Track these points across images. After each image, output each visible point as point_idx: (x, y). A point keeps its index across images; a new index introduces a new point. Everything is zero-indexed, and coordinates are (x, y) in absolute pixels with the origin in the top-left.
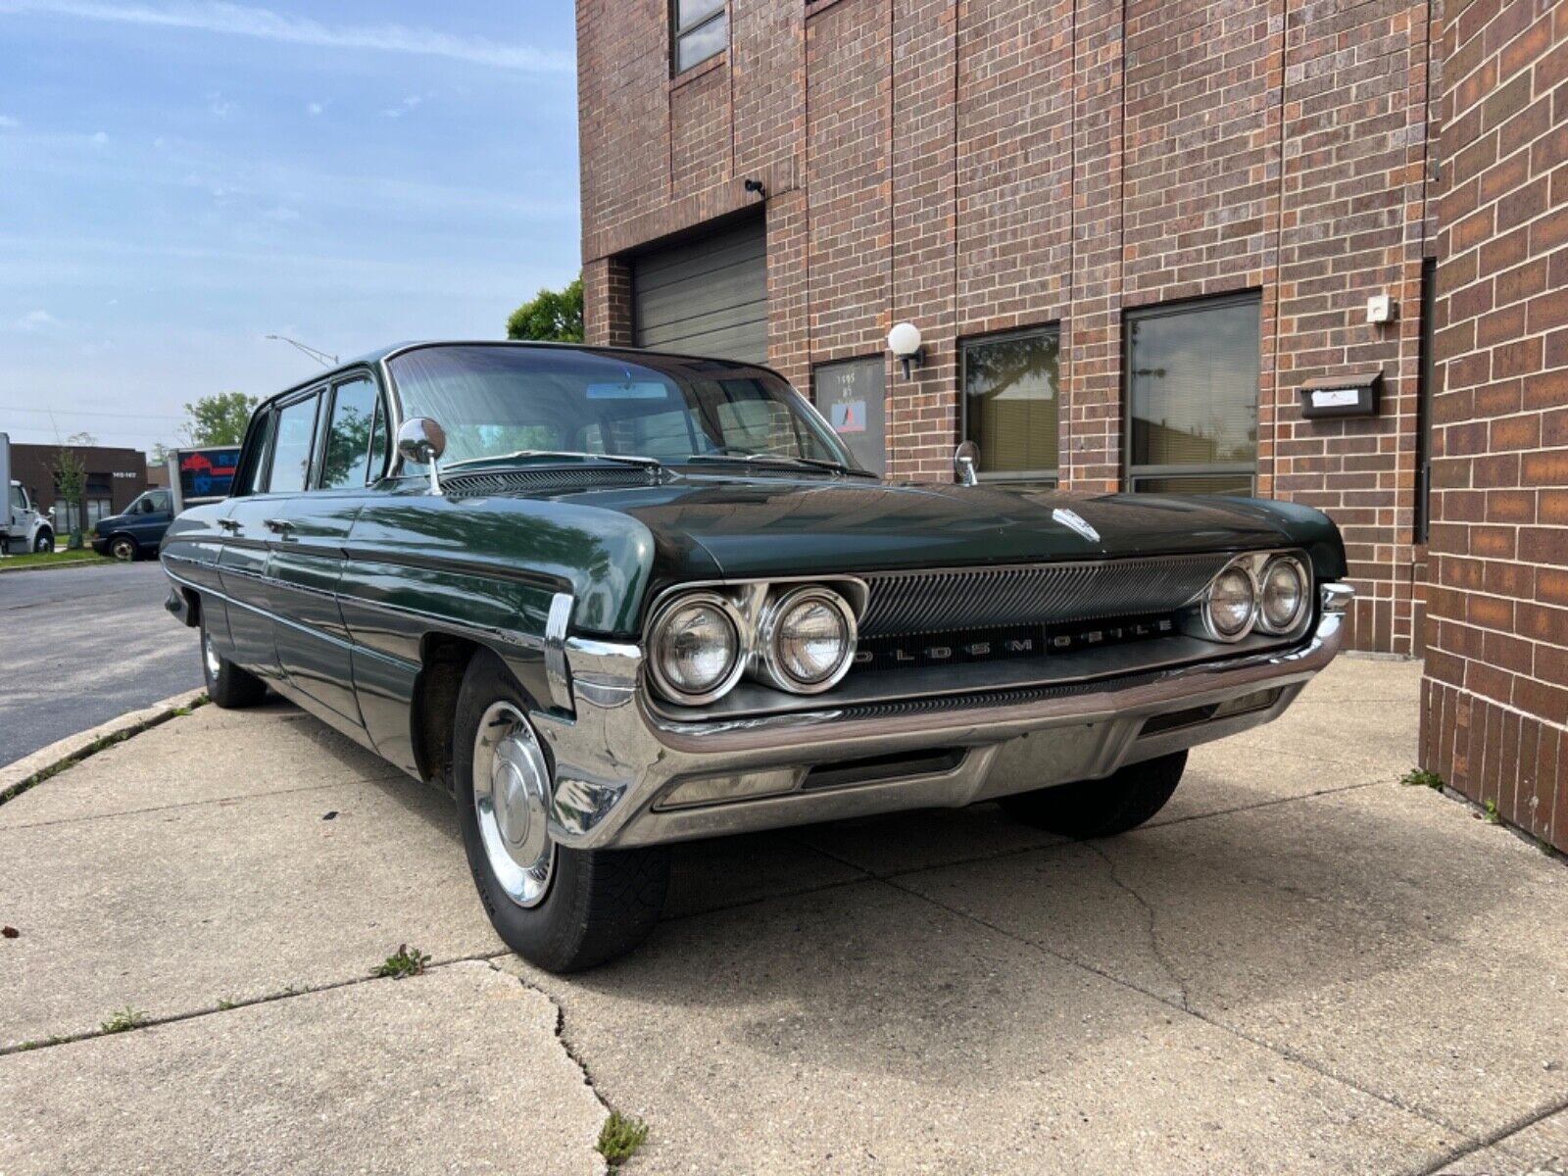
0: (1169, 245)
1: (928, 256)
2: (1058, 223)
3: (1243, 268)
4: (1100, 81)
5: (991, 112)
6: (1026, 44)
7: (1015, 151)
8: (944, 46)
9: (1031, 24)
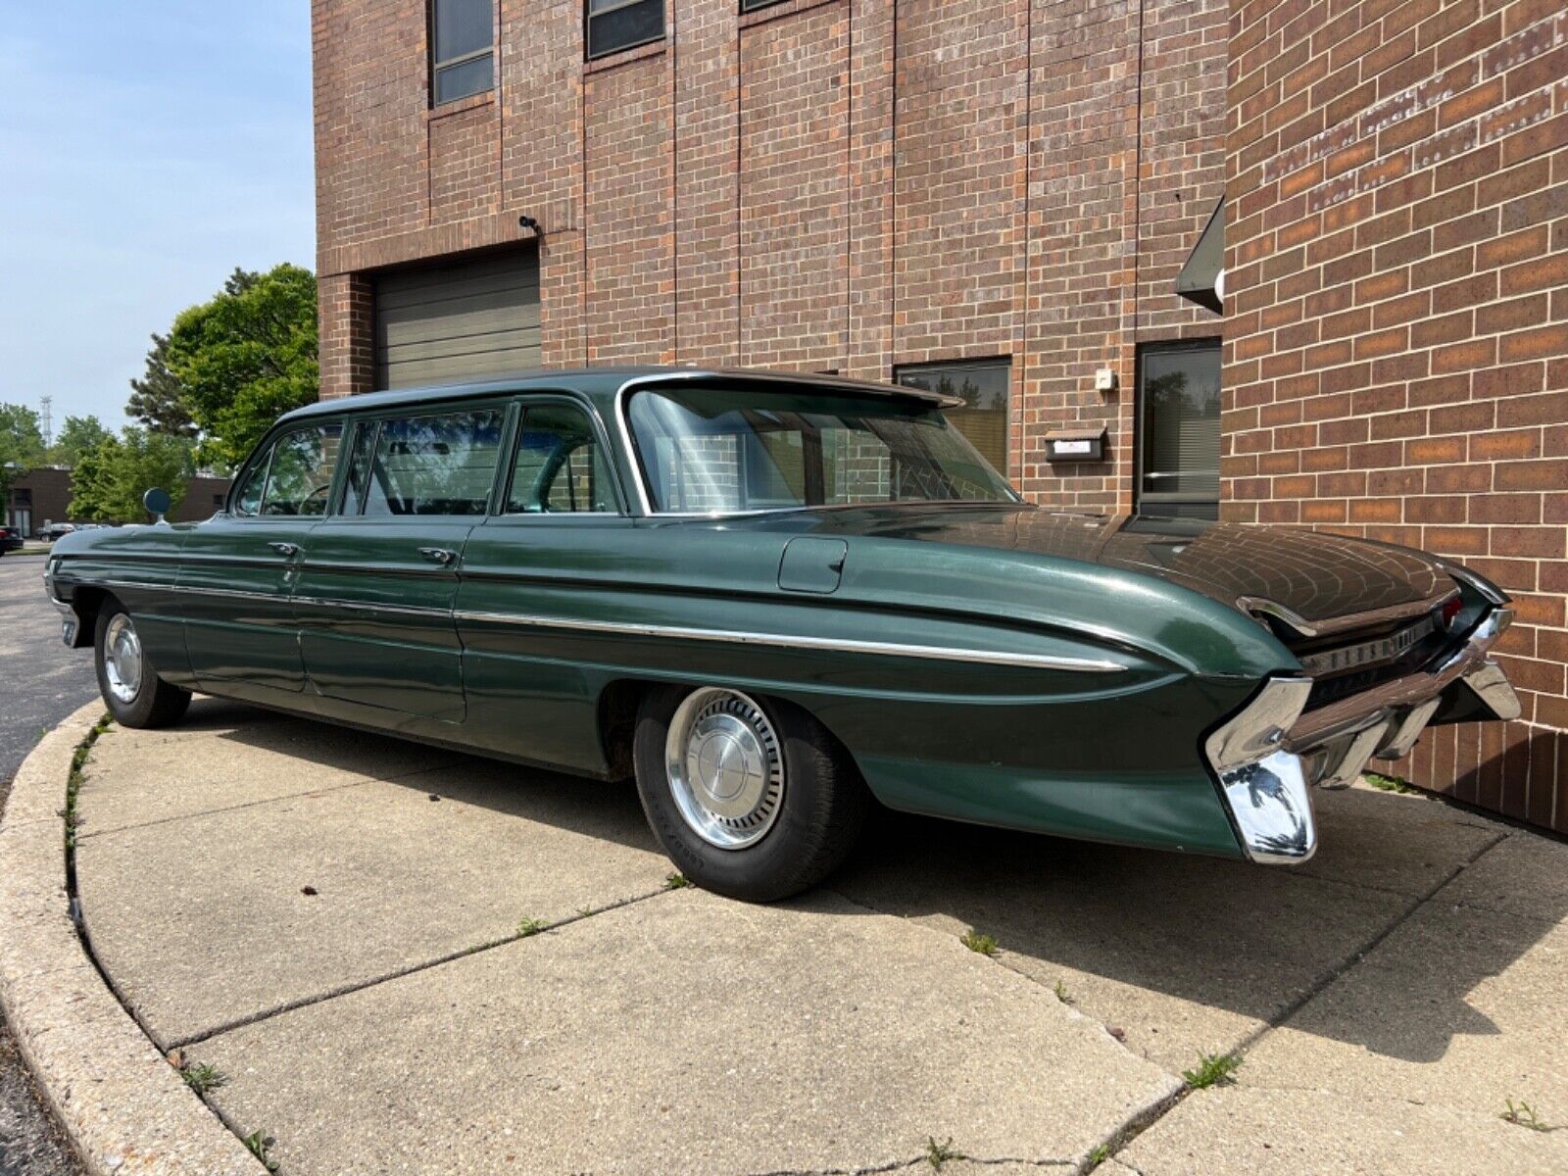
0: (934, 315)
1: (712, 305)
2: (836, 287)
3: (996, 339)
4: (873, 172)
5: (773, 185)
6: (805, 131)
7: (795, 221)
8: (727, 122)
9: (809, 115)
